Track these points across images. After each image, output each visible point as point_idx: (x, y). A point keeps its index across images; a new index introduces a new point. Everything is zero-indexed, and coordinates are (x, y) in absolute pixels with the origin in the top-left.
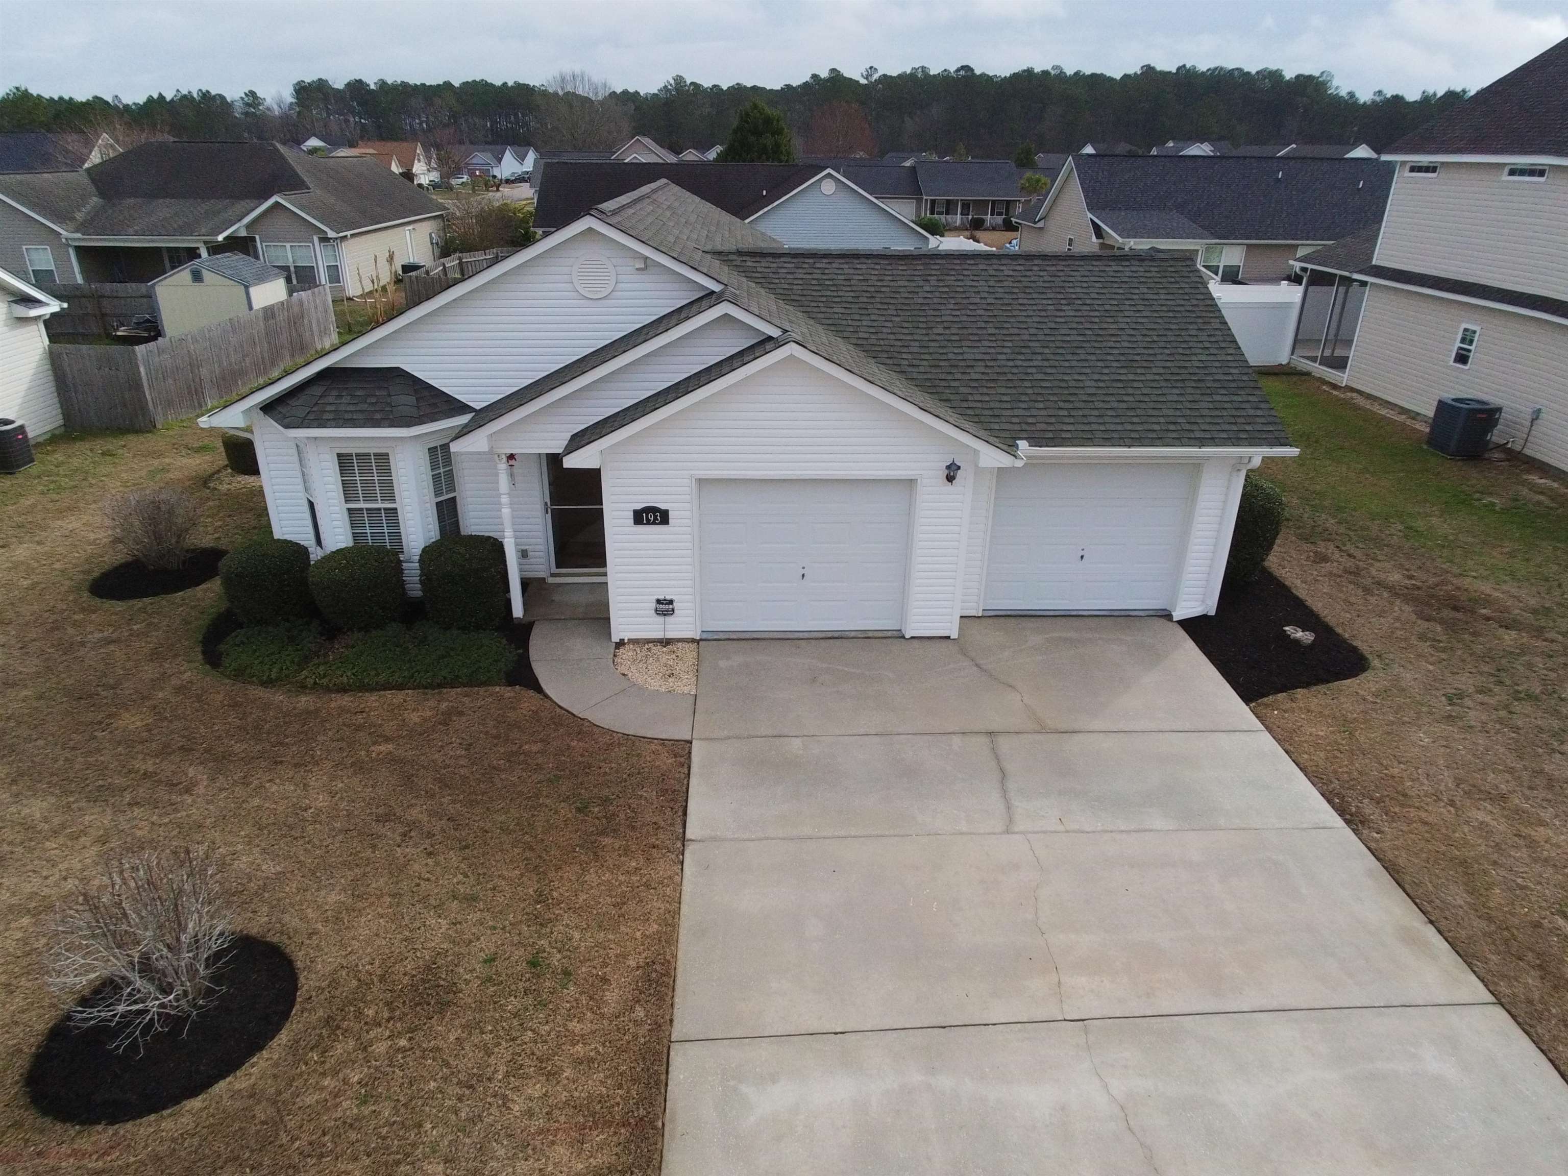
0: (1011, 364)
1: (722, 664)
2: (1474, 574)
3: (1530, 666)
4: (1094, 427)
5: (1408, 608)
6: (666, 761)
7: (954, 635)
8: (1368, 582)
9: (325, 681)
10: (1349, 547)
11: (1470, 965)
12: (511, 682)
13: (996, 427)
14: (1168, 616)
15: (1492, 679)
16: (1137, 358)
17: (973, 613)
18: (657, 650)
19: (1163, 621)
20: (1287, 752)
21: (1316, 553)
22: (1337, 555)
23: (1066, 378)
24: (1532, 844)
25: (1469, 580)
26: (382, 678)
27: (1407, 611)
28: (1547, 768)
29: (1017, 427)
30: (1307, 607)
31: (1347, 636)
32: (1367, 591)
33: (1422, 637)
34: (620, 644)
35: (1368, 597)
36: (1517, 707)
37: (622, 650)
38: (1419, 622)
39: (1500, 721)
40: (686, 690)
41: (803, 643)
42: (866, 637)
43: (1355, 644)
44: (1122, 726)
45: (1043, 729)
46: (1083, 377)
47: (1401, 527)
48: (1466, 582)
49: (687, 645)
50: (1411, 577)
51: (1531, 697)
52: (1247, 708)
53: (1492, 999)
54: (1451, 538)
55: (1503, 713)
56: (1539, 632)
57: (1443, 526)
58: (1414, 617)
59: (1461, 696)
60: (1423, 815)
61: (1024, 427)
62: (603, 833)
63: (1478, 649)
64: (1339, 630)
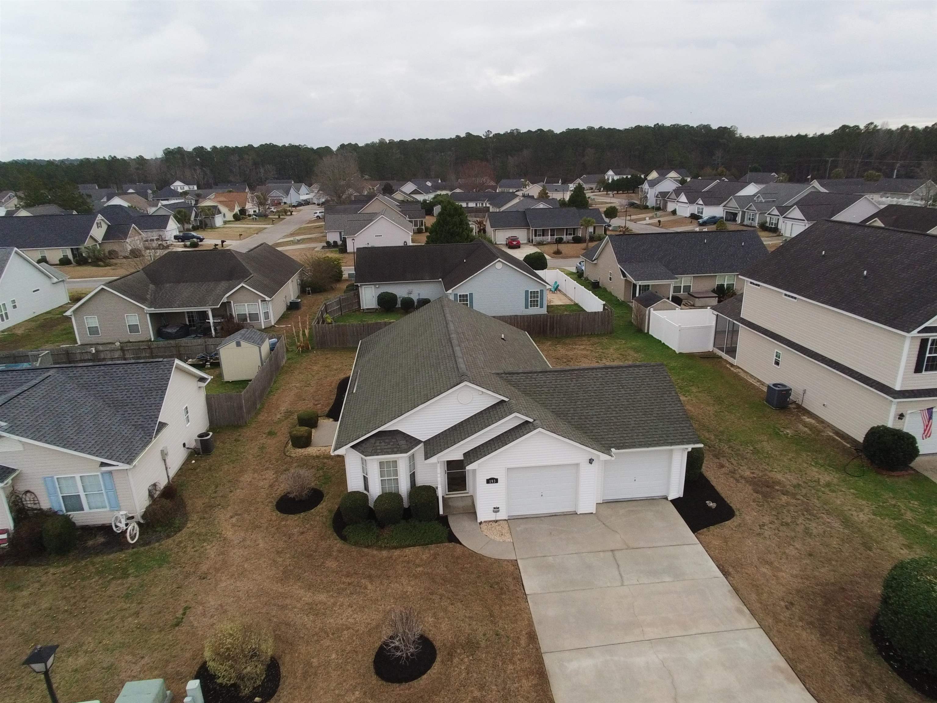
0: (605, 416)
1: (518, 529)
2: (776, 470)
3: (788, 511)
4: (636, 440)
5: (750, 488)
6: (511, 568)
7: (594, 512)
8: (737, 476)
9: (388, 545)
10: (732, 460)
11: (754, 617)
12: (450, 541)
13: (604, 442)
14: (666, 498)
15: (775, 517)
16: (648, 410)
17: (599, 502)
18: (494, 524)
19: (665, 500)
20: (707, 551)
21: (719, 463)
22: (727, 465)
23: (625, 420)
24: (777, 578)
25: (774, 473)
26: (407, 543)
27: (749, 489)
28: (787, 551)
29: (610, 442)
30: (715, 489)
31: (728, 502)
32: (737, 481)
33: (754, 501)
34: (481, 523)
35: (738, 484)
36: (781, 528)
37: (482, 526)
38: (754, 494)
39: (775, 534)
40: (509, 540)
41: (543, 518)
42: (564, 515)
43: (731, 505)
44: (654, 545)
45: (628, 548)
46: (630, 420)
47: (752, 448)
48: (772, 475)
49: (504, 522)
50: (753, 473)
51: (787, 524)
52: (694, 535)
53: (759, 626)
54: (770, 452)
55: (777, 531)
56: (794, 496)
57: (767, 446)
58: (752, 492)
59: (764, 525)
60: (746, 571)
61: (613, 442)
62: (502, 594)
63: (772, 505)
64: (726, 500)
